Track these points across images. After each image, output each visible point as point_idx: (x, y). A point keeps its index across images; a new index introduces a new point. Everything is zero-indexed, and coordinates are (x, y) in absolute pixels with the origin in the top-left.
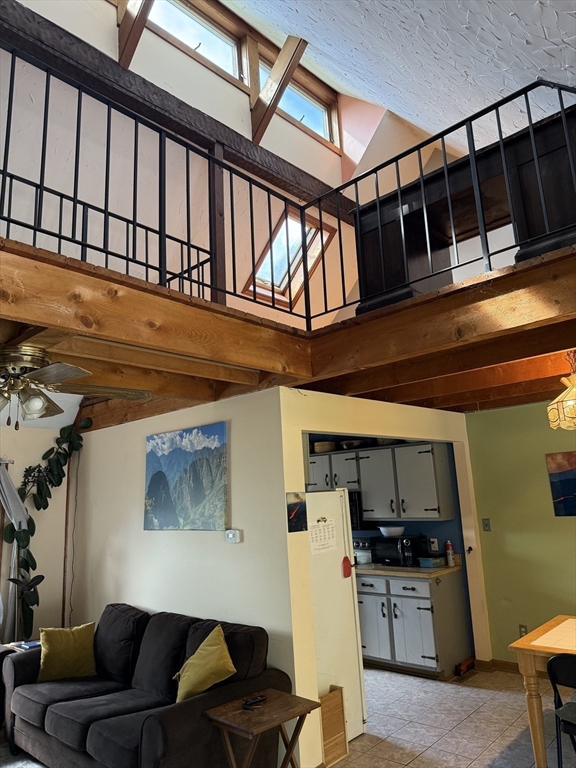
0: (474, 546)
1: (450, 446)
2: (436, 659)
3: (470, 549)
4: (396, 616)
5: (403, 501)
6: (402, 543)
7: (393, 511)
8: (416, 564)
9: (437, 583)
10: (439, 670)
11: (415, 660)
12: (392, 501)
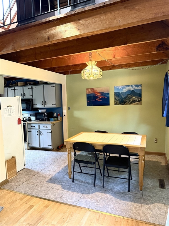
0: (65, 115)
1: (61, 85)
2: (52, 145)
3: (64, 115)
4: (41, 135)
5: (46, 102)
6: (45, 114)
7: (43, 105)
8: (49, 120)
9: (54, 125)
10: (52, 148)
11: (46, 146)
12: (42, 102)
